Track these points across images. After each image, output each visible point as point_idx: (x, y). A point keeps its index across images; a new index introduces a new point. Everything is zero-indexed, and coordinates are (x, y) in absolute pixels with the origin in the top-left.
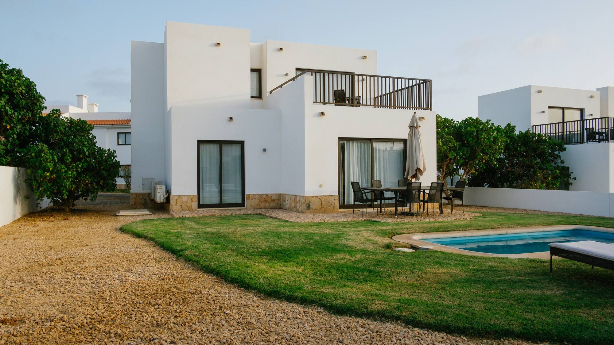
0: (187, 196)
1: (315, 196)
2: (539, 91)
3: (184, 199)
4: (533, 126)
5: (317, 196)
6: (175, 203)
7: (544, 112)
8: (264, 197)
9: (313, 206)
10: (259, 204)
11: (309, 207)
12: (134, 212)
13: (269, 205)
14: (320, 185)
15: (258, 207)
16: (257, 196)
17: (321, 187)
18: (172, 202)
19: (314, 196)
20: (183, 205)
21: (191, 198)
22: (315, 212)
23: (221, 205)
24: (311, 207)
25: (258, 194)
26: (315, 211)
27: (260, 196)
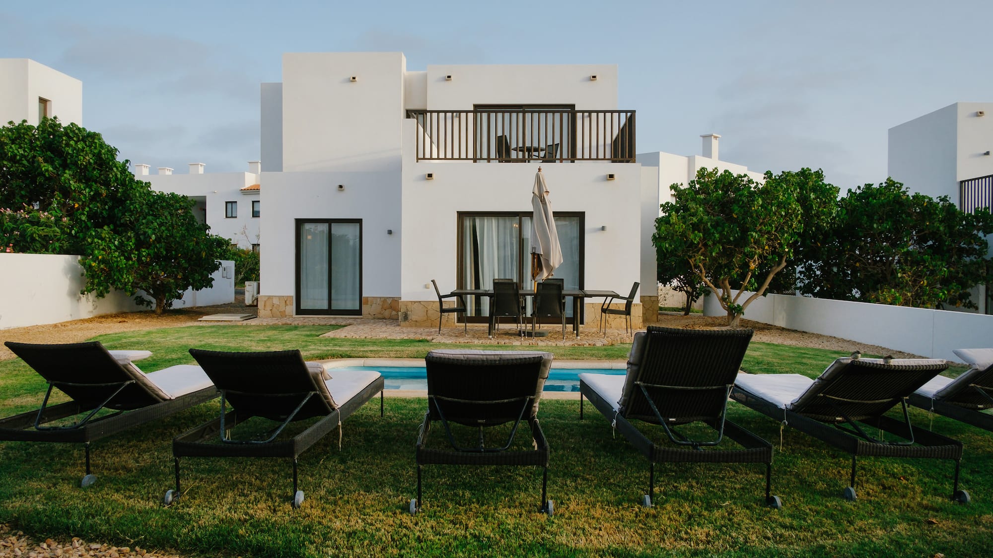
0: (279, 297)
1: (417, 302)
2: (977, 113)
3: (276, 301)
4: (961, 182)
5: (420, 302)
6: (263, 307)
7: (987, 153)
8: (389, 301)
9: (413, 317)
10: (382, 312)
11: (406, 317)
12: (221, 317)
13: (396, 313)
14: (426, 285)
15: (380, 316)
16: (379, 300)
17: (426, 288)
18: (261, 305)
19: (415, 302)
20: (274, 309)
21: (285, 300)
22: (416, 326)
23: (329, 311)
24: (410, 318)
25: (380, 298)
26: (417, 324)
27: (382, 299)
